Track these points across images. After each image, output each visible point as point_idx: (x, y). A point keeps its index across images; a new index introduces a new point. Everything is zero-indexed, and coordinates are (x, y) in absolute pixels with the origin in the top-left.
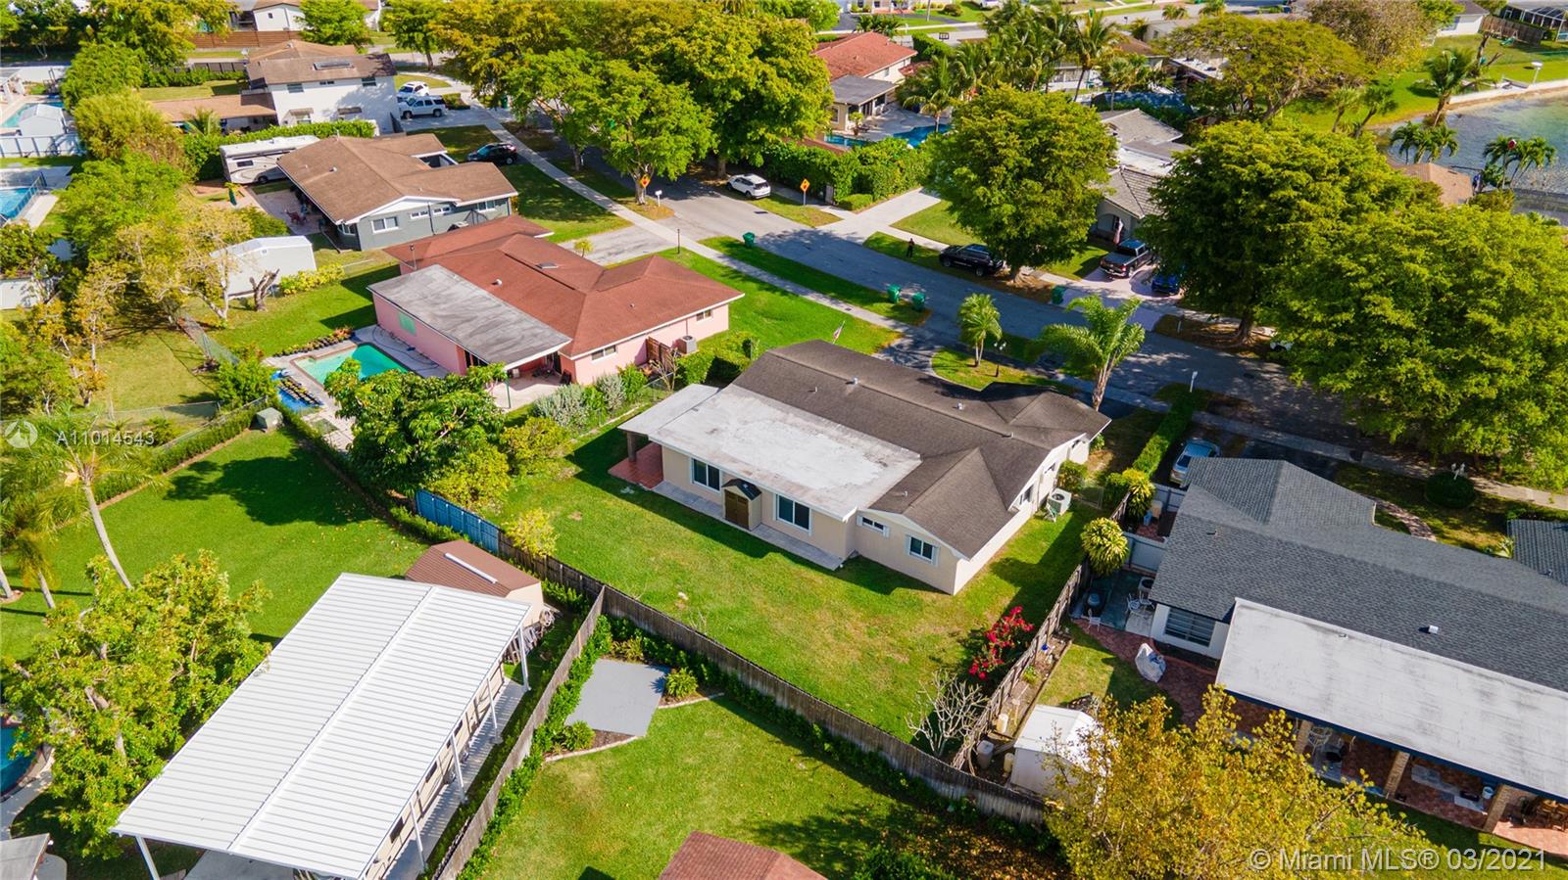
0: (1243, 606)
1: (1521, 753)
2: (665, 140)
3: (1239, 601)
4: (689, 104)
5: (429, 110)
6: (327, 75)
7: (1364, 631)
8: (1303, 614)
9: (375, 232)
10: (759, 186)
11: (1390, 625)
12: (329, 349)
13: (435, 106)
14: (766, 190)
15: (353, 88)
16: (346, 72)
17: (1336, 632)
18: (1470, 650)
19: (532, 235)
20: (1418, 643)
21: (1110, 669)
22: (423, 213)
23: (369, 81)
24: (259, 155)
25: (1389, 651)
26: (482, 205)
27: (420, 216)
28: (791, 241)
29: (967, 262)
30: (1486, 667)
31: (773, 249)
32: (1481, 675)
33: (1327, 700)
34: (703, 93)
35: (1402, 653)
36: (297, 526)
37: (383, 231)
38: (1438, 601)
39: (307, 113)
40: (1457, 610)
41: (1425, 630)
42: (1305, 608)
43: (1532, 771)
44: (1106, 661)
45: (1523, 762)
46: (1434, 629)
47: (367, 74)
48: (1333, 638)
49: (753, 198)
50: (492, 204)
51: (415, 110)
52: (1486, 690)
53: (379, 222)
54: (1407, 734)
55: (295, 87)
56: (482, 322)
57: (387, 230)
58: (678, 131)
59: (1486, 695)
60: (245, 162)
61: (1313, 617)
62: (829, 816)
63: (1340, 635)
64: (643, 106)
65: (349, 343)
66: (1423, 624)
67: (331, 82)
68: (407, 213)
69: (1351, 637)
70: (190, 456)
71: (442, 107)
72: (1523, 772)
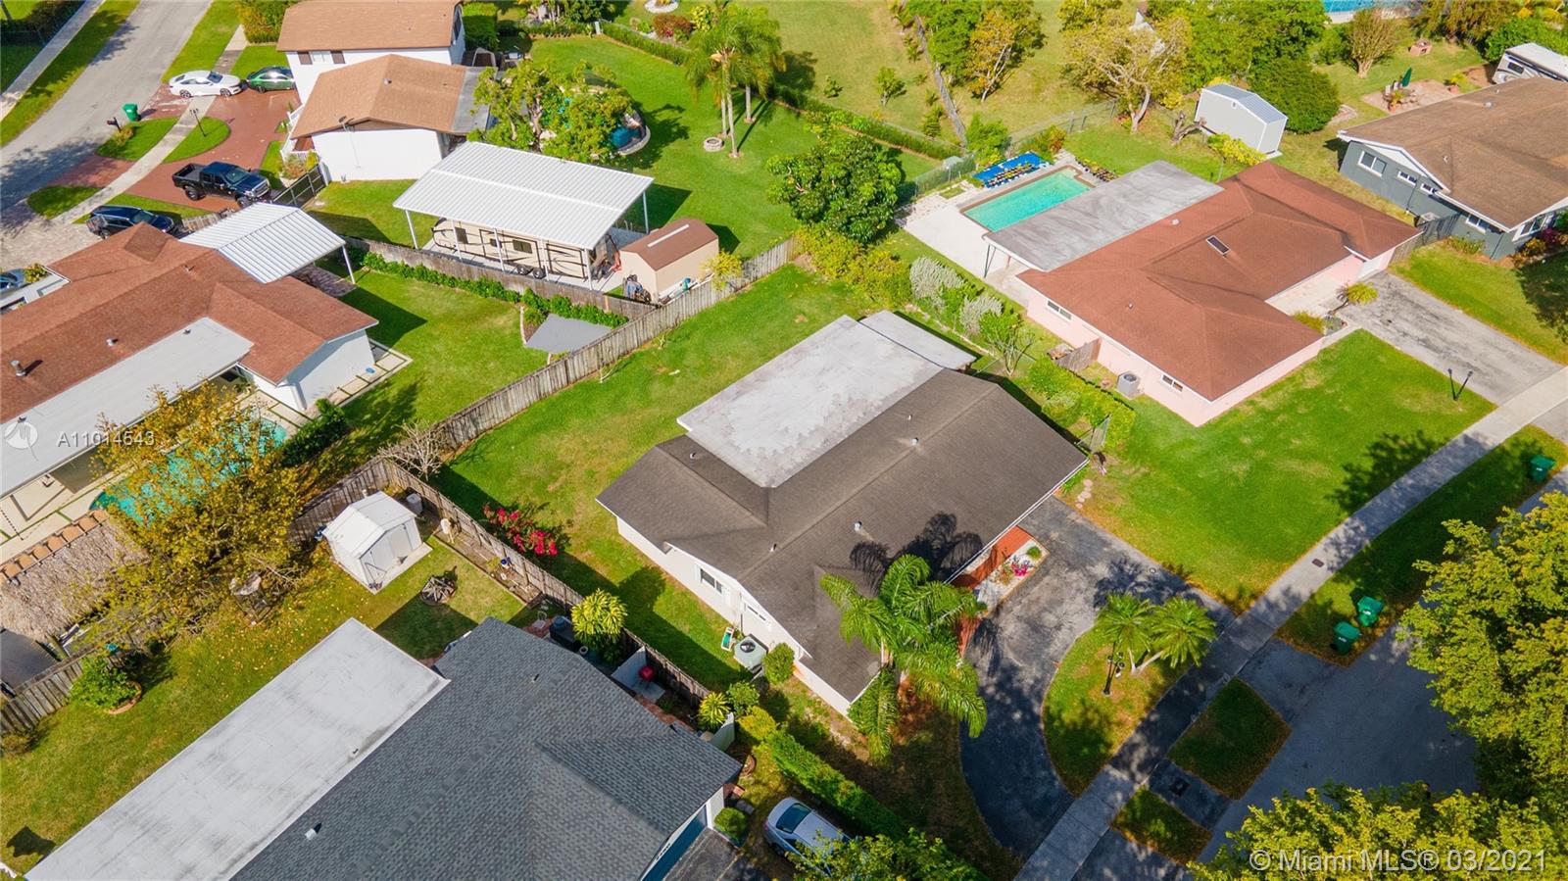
0: (436, 683)
1: (143, 827)
3: (445, 682)
7: (351, 774)
8: (401, 729)
9: (1360, 164)
11: (343, 800)
17: (365, 748)
18: (271, 861)
20: (308, 817)
22: (1411, 179)
27: (1407, 180)
30: (246, 868)
32: (241, 856)
33: (290, 696)
35: (308, 797)
37: (1367, 168)
38: (337, 856)
40: (317, 872)
42: (406, 734)
43: (121, 822)
45: (134, 822)
48: (359, 743)
52: (222, 848)
53: (1369, 158)
54: (219, 740)
57: (1370, 169)
59: (218, 844)
63: (359, 751)
66: (323, 830)
68: (1398, 167)
69: (351, 759)
72: (126, 814)
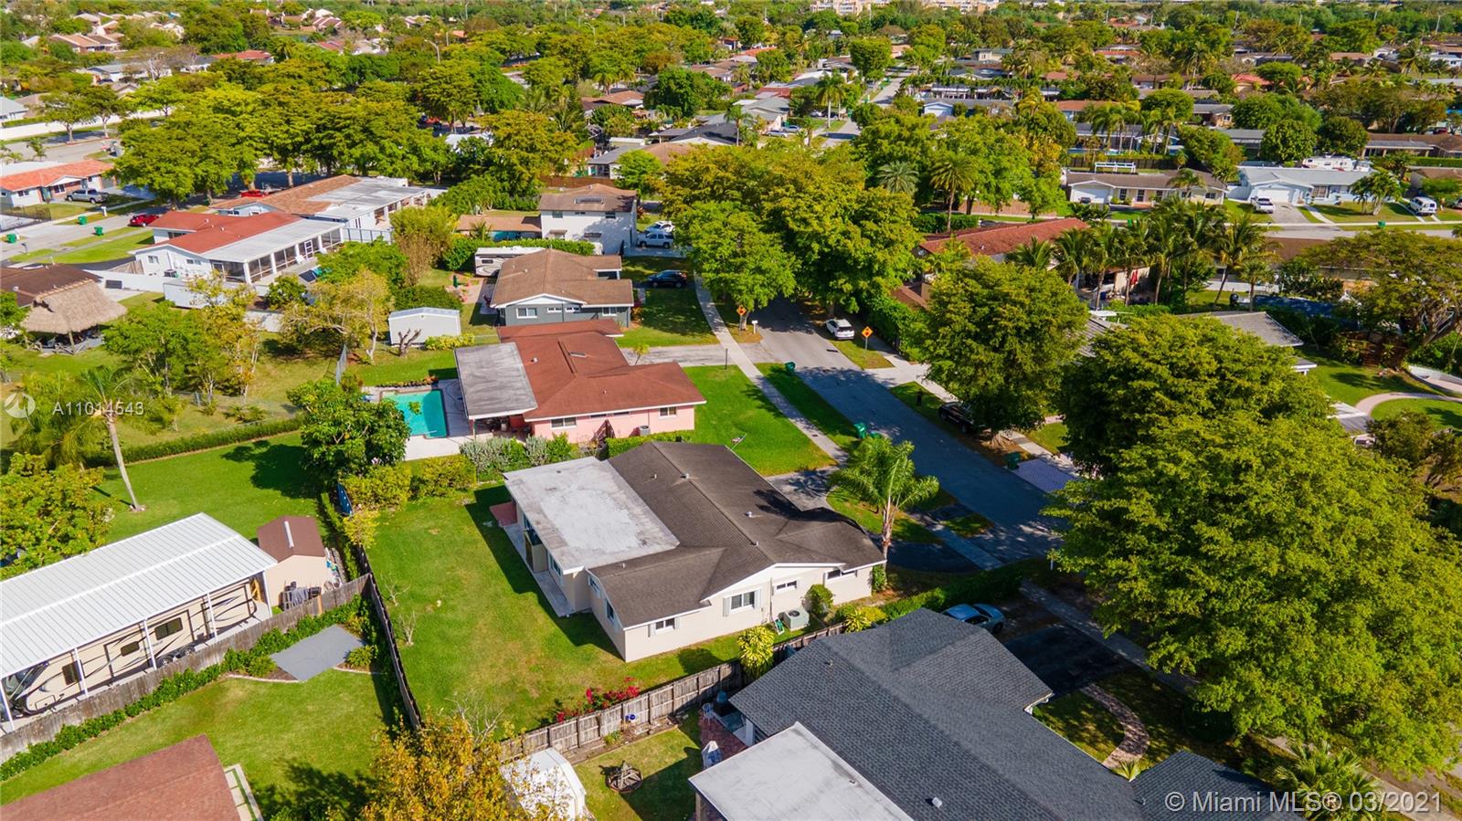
0: (794, 731)
2: (745, 278)
3: (796, 724)
4: (777, 250)
5: (660, 242)
6: (582, 207)
7: (876, 785)
10: (842, 329)
11: (904, 787)
12: (413, 389)
13: (665, 240)
14: (851, 334)
15: (597, 219)
16: (596, 206)
19: (604, 334)
20: (911, 810)
21: (684, 756)
22: (557, 309)
23: (610, 214)
24: (498, 256)
25: (879, 807)
26: (606, 310)
27: (555, 311)
28: (831, 377)
29: (957, 417)
31: (808, 381)
34: (790, 241)
35: (891, 813)
36: (271, 491)
37: (524, 317)
38: (967, 781)
39: (563, 233)
41: (929, 801)
44: (687, 750)
46: (938, 802)
47: (610, 209)
48: (845, 782)
49: (837, 339)
50: (614, 310)
51: (650, 242)
53: (523, 311)
55: (558, 214)
56: (497, 384)
57: (528, 316)
58: (759, 270)
60: (488, 260)
61: (845, 759)
62: (351, 776)
63: (852, 780)
64: (735, 247)
65: (430, 387)
66: (930, 796)
67: (583, 213)
68: (545, 306)
69: (859, 786)
70: (260, 436)
71: (671, 241)
